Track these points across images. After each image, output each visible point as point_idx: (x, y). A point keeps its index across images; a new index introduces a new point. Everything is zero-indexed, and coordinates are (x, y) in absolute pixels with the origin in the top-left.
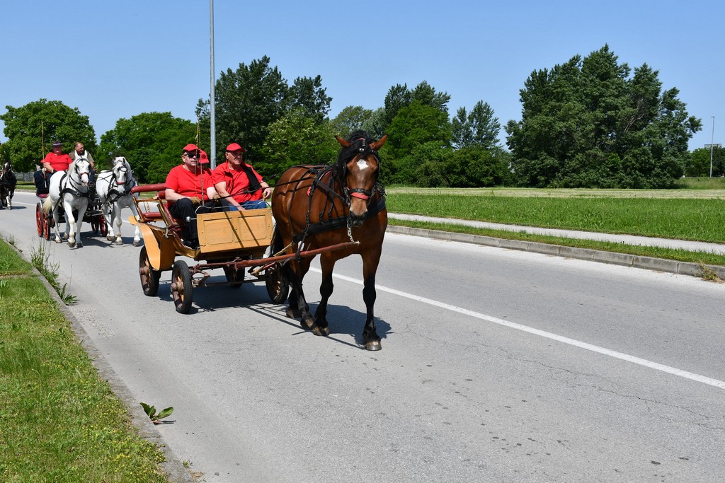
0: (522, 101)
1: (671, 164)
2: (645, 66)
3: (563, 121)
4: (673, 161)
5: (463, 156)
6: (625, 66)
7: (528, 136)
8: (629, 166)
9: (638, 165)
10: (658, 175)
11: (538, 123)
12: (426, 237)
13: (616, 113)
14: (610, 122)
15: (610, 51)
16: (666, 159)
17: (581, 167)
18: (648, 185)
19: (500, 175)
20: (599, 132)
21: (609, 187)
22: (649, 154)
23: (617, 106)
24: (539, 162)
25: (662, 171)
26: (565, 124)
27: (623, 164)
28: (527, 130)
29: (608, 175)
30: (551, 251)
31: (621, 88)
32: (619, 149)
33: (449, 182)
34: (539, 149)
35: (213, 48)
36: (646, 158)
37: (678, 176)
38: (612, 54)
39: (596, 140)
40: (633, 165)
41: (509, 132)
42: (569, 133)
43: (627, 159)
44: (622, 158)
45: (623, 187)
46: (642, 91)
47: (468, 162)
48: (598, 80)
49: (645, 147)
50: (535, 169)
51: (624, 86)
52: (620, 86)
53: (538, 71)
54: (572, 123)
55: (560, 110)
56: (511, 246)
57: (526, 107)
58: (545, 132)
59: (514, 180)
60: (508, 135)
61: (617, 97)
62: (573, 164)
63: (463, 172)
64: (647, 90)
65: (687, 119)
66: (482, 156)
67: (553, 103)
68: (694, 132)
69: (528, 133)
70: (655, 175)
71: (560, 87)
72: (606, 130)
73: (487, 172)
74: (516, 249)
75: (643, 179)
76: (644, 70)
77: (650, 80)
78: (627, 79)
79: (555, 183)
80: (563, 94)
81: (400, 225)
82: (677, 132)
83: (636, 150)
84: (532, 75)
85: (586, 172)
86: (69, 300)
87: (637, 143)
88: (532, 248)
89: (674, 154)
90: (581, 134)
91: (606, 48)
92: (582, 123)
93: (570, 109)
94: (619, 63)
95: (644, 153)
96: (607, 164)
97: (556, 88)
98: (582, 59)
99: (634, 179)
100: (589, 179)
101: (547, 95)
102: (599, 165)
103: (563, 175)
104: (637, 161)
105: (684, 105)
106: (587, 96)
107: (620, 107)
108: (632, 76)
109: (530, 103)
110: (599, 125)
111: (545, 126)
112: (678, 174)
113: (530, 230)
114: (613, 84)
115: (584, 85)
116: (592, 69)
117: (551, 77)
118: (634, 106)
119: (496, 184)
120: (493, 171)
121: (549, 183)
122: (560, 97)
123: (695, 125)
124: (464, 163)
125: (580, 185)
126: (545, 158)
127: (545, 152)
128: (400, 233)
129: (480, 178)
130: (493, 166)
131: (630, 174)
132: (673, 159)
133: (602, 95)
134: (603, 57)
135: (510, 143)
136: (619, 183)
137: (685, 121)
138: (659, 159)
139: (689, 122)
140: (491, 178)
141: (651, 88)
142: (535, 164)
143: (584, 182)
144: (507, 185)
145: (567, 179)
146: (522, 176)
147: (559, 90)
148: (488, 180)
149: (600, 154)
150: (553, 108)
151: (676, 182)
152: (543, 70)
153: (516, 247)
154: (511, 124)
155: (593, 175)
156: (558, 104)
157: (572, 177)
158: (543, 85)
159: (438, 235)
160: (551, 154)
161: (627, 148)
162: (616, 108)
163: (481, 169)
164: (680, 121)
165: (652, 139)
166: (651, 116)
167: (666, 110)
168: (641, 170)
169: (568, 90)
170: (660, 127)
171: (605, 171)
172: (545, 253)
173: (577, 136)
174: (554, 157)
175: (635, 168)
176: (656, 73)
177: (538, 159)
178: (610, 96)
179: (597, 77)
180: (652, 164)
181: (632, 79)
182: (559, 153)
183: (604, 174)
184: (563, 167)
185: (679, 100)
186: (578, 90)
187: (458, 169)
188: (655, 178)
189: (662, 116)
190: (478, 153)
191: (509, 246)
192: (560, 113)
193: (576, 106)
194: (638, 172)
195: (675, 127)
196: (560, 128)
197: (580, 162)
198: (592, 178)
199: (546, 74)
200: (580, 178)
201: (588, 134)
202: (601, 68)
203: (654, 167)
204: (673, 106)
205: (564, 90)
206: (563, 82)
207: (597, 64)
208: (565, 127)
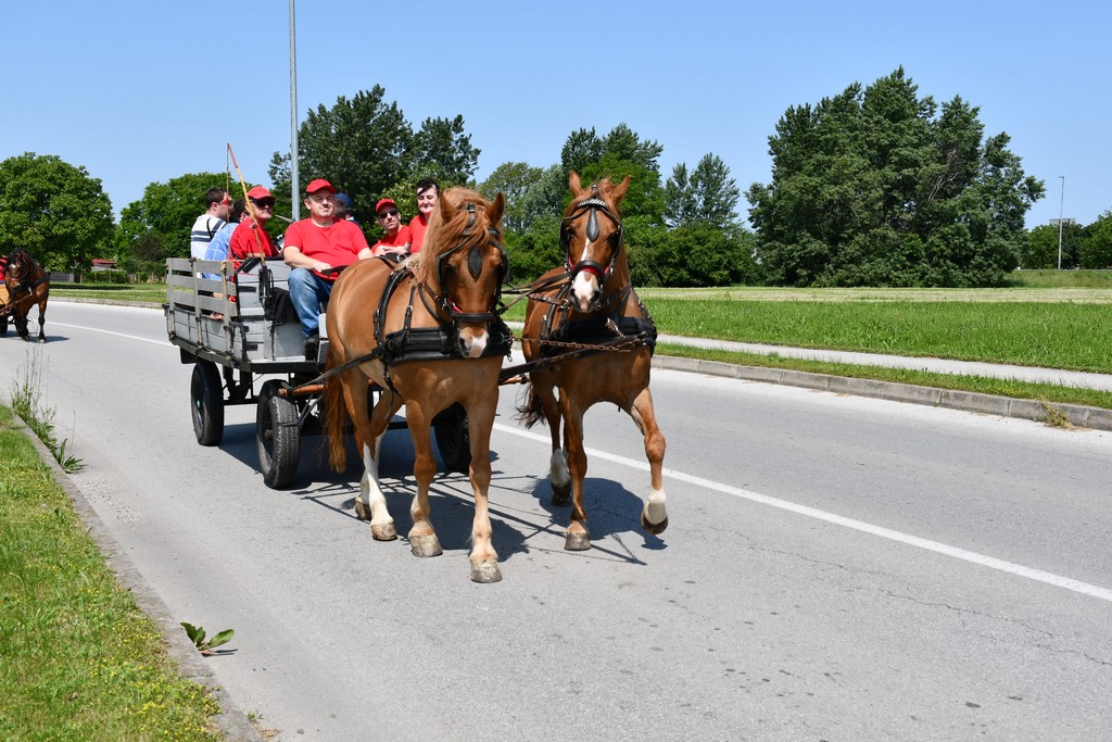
0: (772, 154)
1: (1000, 250)
2: (958, 99)
3: (836, 184)
4: (1001, 246)
5: (683, 238)
6: (929, 101)
7: (781, 207)
8: (935, 253)
9: (950, 251)
10: (979, 267)
11: (797, 188)
13: (916, 172)
14: (907, 186)
15: (906, 78)
16: (992, 242)
17: (863, 255)
18: (965, 281)
19: (740, 267)
20: (890, 202)
21: (905, 285)
22: (966, 234)
23: (916, 161)
24: (799, 248)
25: (986, 261)
26: (837, 188)
27: (926, 250)
28: (779, 198)
29: (904, 267)
30: (817, 384)
31: (923, 133)
32: (920, 228)
33: (661, 278)
34: (799, 228)
35: (294, 72)
36: (962, 240)
37: (1009, 268)
38: (910, 81)
39: (886, 213)
40: (942, 251)
41: (752, 201)
42: (844, 202)
43: (932, 242)
44: (925, 240)
45: (927, 285)
46: (954, 137)
47: (691, 248)
48: (886, 123)
49: (960, 224)
50: (792, 259)
51: (927, 130)
52: (920, 129)
53: (796, 108)
54: (848, 187)
55: (830, 168)
56: (755, 376)
57: (778, 162)
58: (807, 201)
59: (760, 275)
61: (916, 146)
62: (851, 249)
63: (683, 263)
64: (961, 136)
65: (1023, 180)
66: (712, 239)
67: (820, 156)
68: (1034, 200)
69: (782, 203)
70: (976, 267)
71: (831, 131)
72: (901, 198)
73: (719, 262)
74: (763, 381)
75: (957, 273)
76: (957, 102)
77: (967, 121)
78: (931, 120)
79: (824, 279)
80: (835, 143)
82: (1006, 200)
83: (947, 229)
84: (787, 115)
85: (870, 261)
86: (71, 465)
87: (949, 218)
88: (787, 379)
89: (1003, 234)
90: (862, 204)
91: (900, 73)
92: (863, 187)
93: (845, 166)
94: (920, 96)
95: (959, 232)
96: (903, 249)
97: (823, 134)
98: (864, 89)
99: (944, 272)
100: (875, 273)
101: (811, 144)
102: (890, 251)
103: (835, 268)
104: (947, 246)
105: (1018, 159)
106: (871, 145)
107: (922, 163)
108: (938, 115)
109: (784, 157)
110: (890, 190)
111: (807, 193)
112: (1010, 265)
113: (784, 352)
114: (910, 127)
115: (866, 129)
116: (879, 104)
117: (817, 117)
118: (941, 160)
119: (732, 281)
120: (729, 262)
121: (814, 279)
122: (831, 147)
123: (1034, 190)
124: (685, 250)
125: (861, 283)
126: (809, 241)
127: (808, 231)
129: (709, 272)
130: (729, 253)
131: (937, 264)
132: (1003, 242)
133: (893, 144)
134: (895, 85)
135: (755, 218)
136: (921, 278)
137: (1019, 183)
138: (982, 242)
139: (1025, 186)
140: (726, 273)
141: (967, 134)
142: (792, 251)
143: (867, 278)
144: (750, 282)
145: (842, 273)
146: (772, 269)
147: (829, 136)
148: (721, 275)
149: (892, 234)
150: (819, 164)
151: (1007, 277)
152: (804, 107)
153: (763, 377)
154: (756, 189)
155: (881, 267)
156: (826, 158)
157: (848, 270)
158: (803, 129)
160: (817, 235)
161: (933, 225)
162: (915, 164)
163: (711, 258)
164: (1012, 184)
165: (970, 211)
166: (968, 176)
167: (990, 166)
168: (954, 259)
169: (843, 137)
170: (982, 193)
171: (899, 261)
172: (808, 387)
173: (855, 207)
174: (821, 239)
175: (946, 256)
176: (975, 111)
177: (797, 242)
178: (906, 146)
179: (885, 117)
180: (971, 250)
181: (939, 119)
182: (828, 233)
183: (898, 266)
184: (836, 255)
185: (1011, 153)
186: (856, 136)
187: (674, 258)
188: (976, 271)
189: (986, 177)
190: (705, 234)
191: (751, 376)
192: (831, 172)
193: (854, 160)
194: (949, 262)
195: (1005, 193)
196: (831, 195)
197: (861, 246)
198: (879, 271)
199: (809, 112)
200: (862, 271)
201: (872, 204)
202: (892, 103)
203: (974, 254)
204: (1002, 161)
205: (836, 137)
206: (835, 124)
207: (886, 96)
208: (838, 193)
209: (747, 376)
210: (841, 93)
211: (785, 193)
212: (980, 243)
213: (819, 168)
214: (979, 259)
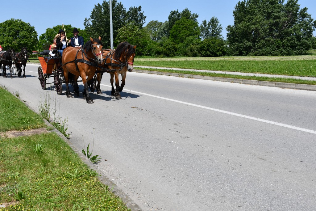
0: (234, 16)
1: (305, 43)
3: (254, 25)
4: (306, 42)
5: (208, 42)
7: (237, 32)
8: (285, 45)
9: (290, 44)
10: (299, 49)
11: (243, 26)
12: (273, 86)
13: (279, 20)
14: (276, 25)
16: (303, 41)
17: (263, 46)
18: (294, 54)
19: (225, 51)
20: (271, 29)
21: (276, 55)
22: (295, 39)
23: (279, 17)
24: (243, 44)
25: (301, 47)
26: (255, 26)
27: (282, 44)
28: (237, 29)
29: (276, 50)
31: (281, 8)
32: (280, 37)
33: (202, 54)
34: (243, 38)
36: (294, 41)
37: (307, 49)
39: (270, 33)
40: (287, 44)
41: (228, 31)
42: (256, 31)
43: (284, 42)
44: (282, 41)
45: (283, 55)
46: (291, 9)
47: (210, 45)
48: (270, 5)
49: (293, 36)
50: (241, 48)
51: (282, 7)
52: (280, 7)
53: (241, 2)
54: (258, 25)
55: (253, 20)
57: (235, 19)
58: (246, 30)
59: (231, 53)
60: (227, 32)
61: (279, 12)
62: (259, 44)
63: (208, 50)
64: (293, 9)
65: (313, 22)
66: (217, 42)
67: (249, 16)
69: (238, 31)
70: (298, 49)
71: (253, 8)
72: (275, 28)
73: (219, 49)
75: (292, 51)
77: (295, 4)
78: (283, 4)
79: (251, 54)
80: (254, 12)
81: (248, 79)
82: (307, 28)
83: (289, 38)
84: (238, 4)
85: (265, 48)
87: (289, 34)
89: (306, 39)
90: (263, 30)
92: (263, 25)
93: (257, 19)
95: (293, 39)
96: (275, 44)
97: (251, 9)
99: (288, 51)
100: (267, 51)
101: (246, 13)
102: (271, 45)
103: (254, 50)
104: (289, 43)
105: (310, 15)
106: (265, 12)
107: (281, 17)
108: (286, 2)
109: (237, 17)
110: (271, 26)
111: (246, 27)
112: (308, 48)
114: (277, 6)
115: (263, 7)
117: (248, 4)
118: (287, 16)
119: (223, 55)
120: (222, 49)
121: (248, 54)
122: (253, 13)
124: (209, 46)
125: (262, 55)
126: (246, 42)
127: (246, 39)
128: (251, 84)
129: (216, 52)
130: (222, 46)
131: (286, 49)
133: (272, 12)
135: (229, 35)
136: (281, 53)
137: (312, 23)
138: (300, 41)
139: (313, 23)
140: (221, 52)
141: (295, 8)
142: (241, 45)
143: (264, 53)
144: (228, 55)
145: (256, 52)
146: (235, 51)
147: (252, 10)
148: (220, 53)
149: (272, 40)
150: (249, 19)
151: (307, 52)
152: (243, 1)
154: (229, 27)
155: (269, 50)
156: (251, 17)
157: (259, 51)
158: (243, 8)
159: (283, 86)
160: (248, 40)
161: (284, 37)
162: (279, 18)
163: (217, 48)
164: (309, 23)
165: (296, 32)
166: (294, 21)
167: (301, 18)
168: (291, 47)
169: (256, 10)
170: (300, 26)
173: (261, 31)
174: (250, 41)
175: (288, 46)
177: (243, 43)
178: (276, 12)
179: (269, 4)
180: (296, 44)
181: (286, 4)
182: (251, 40)
183: (274, 49)
184: (254, 46)
185: (308, 13)
186: (261, 9)
187: (205, 48)
189: (300, 21)
190: (215, 40)
192: (253, 21)
193: (260, 17)
194: (290, 48)
195: (307, 26)
196: (253, 28)
197: (263, 44)
198: (268, 51)
199: (245, 3)
200: (263, 51)
201: (266, 31)
203: (297, 45)
204: (305, 16)
205: (254, 10)
206: (254, 6)
208: (255, 27)
211: (239, 28)
214: (299, 47)
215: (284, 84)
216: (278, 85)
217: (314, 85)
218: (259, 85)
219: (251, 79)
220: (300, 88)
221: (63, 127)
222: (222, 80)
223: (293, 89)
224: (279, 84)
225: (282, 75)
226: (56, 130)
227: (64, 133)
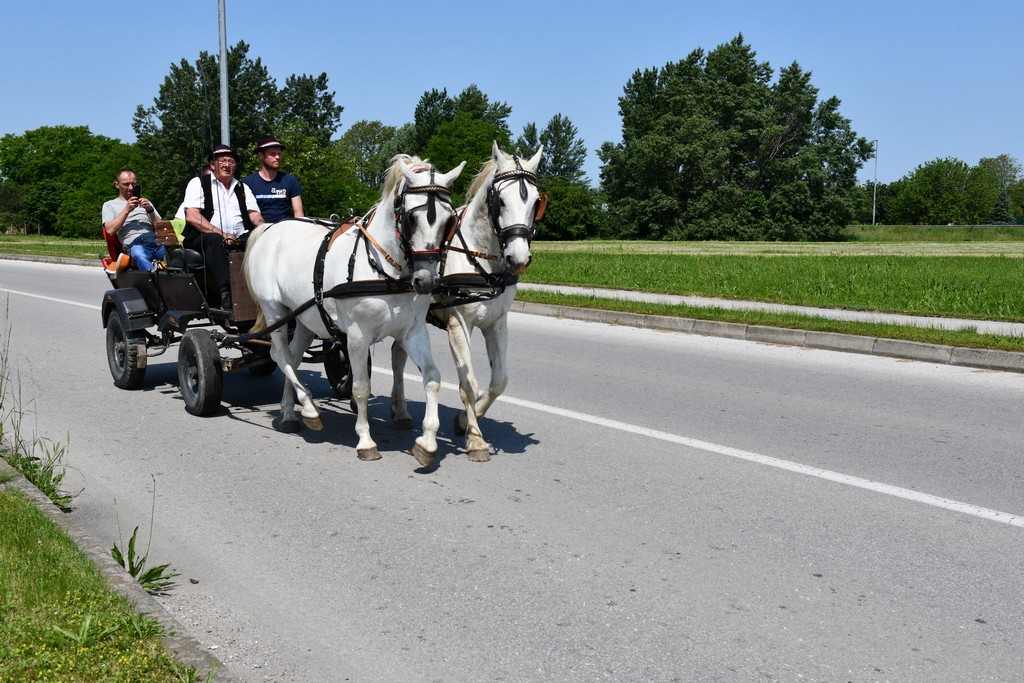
0: (622, 115)
1: (836, 206)
2: (795, 65)
3: (685, 144)
4: (838, 202)
6: (766, 66)
7: (632, 165)
8: (777, 209)
9: (791, 207)
10: (817, 222)
11: (649, 146)
13: (760, 133)
14: (751, 145)
15: (744, 44)
16: (829, 199)
17: (711, 210)
18: (804, 236)
19: (595, 221)
20: (735, 160)
21: (751, 239)
22: (806, 191)
23: (760, 122)
24: (651, 203)
25: (824, 216)
26: (687, 147)
27: (769, 206)
28: (630, 156)
29: (749, 222)
31: (764, 96)
32: (766, 184)
34: (650, 183)
36: (802, 196)
37: (843, 224)
38: (749, 48)
39: (731, 171)
40: (784, 207)
41: (604, 159)
42: (691, 162)
43: (775, 198)
44: (768, 197)
45: (771, 239)
46: (792, 101)
48: (730, 87)
49: (800, 182)
50: (645, 214)
51: (767, 94)
52: (761, 92)
53: (642, 71)
54: (697, 146)
55: (679, 128)
57: (626, 124)
58: (659, 160)
59: (614, 229)
60: (602, 164)
61: (759, 108)
62: (700, 205)
64: (798, 99)
65: (856, 141)
66: (569, 194)
67: (669, 116)
68: (864, 159)
69: (634, 160)
70: (814, 222)
71: (679, 92)
72: (746, 157)
73: (576, 217)
74: (1005, 369)
75: (798, 228)
76: (794, 70)
77: (802, 85)
78: (770, 84)
79: (675, 233)
80: (684, 105)
82: (841, 160)
83: (788, 186)
84: (635, 78)
85: (718, 217)
86: (154, 579)
87: (789, 175)
89: (838, 192)
90: (710, 162)
91: (740, 40)
92: (712, 145)
93: (694, 126)
94: (759, 60)
95: (799, 190)
96: (748, 205)
97: (671, 96)
98: (706, 54)
99: (787, 227)
100: (723, 227)
101: (659, 106)
102: (737, 207)
103: (685, 222)
104: (789, 202)
105: (848, 121)
106: (715, 106)
107: (765, 124)
108: (775, 79)
109: (633, 118)
110: (736, 149)
111: (659, 151)
112: (844, 219)
114: (753, 91)
115: (711, 92)
116: (720, 69)
117: (664, 79)
118: (782, 122)
119: (588, 236)
120: (585, 217)
121: (666, 233)
122: (680, 108)
123: (865, 150)
125: (710, 237)
126: (660, 198)
127: (660, 188)
129: (567, 226)
130: (585, 208)
131: (780, 219)
132: (839, 198)
133: (739, 106)
134: (736, 51)
135: (606, 174)
136: (765, 232)
137: (852, 144)
138: (820, 198)
139: (857, 146)
140: (583, 227)
141: (804, 97)
142: (645, 206)
143: (715, 232)
144: (605, 236)
145: (691, 227)
146: (626, 223)
147: (678, 98)
148: (578, 229)
149: (738, 191)
150: (669, 125)
151: (842, 231)
152: (651, 70)
153: (1005, 364)
154: (607, 147)
155: (729, 222)
156: (675, 118)
157: (698, 224)
158: (651, 92)
160: (667, 191)
161: (774, 183)
162: (758, 125)
163: (568, 213)
164: (845, 145)
165: (810, 170)
166: (802, 140)
167: (823, 128)
168: (795, 214)
169: (690, 98)
170: (819, 153)
171: (746, 217)
173: (705, 164)
174: (671, 195)
175: (788, 212)
176: (808, 75)
177: (649, 198)
178: (749, 108)
179: (728, 80)
180: (810, 207)
181: (778, 84)
182: (677, 190)
183: (745, 221)
184: (685, 210)
185: (841, 115)
186: (703, 98)
188: (815, 226)
189: (819, 138)
190: (563, 189)
191: (981, 362)
192: (681, 131)
193: (702, 121)
194: (791, 218)
195: (840, 153)
196: (681, 153)
197: (710, 203)
198: (727, 226)
199: (656, 76)
200: (710, 226)
201: (720, 162)
202: (734, 68)
203: (813, 210)
204: (834, 123)
205: (685, 99)
206: (682, 86)
207: (729, 61)
208: (688, 152)
209: (966, 361)
210: (685, 57)
211: (638, 152)
212: (819, 200)
213: (669, 128)
214: (817, 215)
215: (772, 332)
216: (754, 335)
217: (860, 334)
218: (697, 332)
219: (672, 315)
220: (820, 343)
221: (48, 471)
222: (584, 316)
223: (799, 345)
224: (756, 330)
225: (766, 302)
226: (23, 479)
227: (49, 491)
